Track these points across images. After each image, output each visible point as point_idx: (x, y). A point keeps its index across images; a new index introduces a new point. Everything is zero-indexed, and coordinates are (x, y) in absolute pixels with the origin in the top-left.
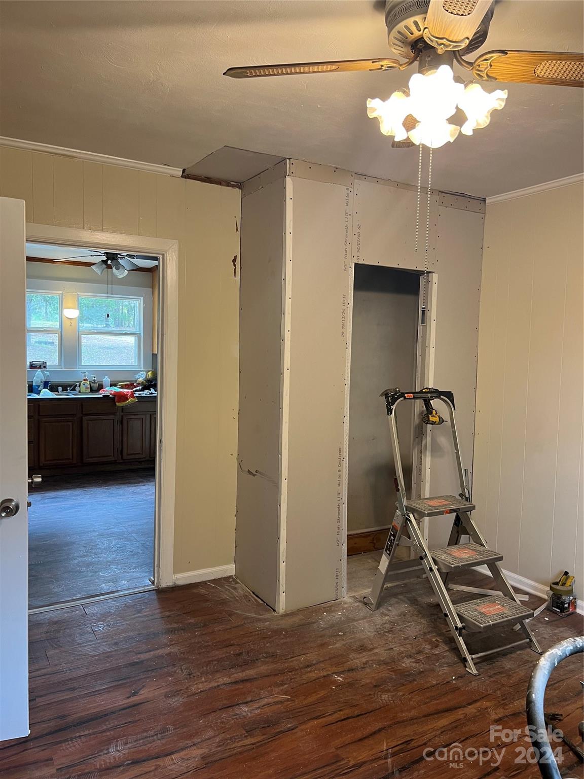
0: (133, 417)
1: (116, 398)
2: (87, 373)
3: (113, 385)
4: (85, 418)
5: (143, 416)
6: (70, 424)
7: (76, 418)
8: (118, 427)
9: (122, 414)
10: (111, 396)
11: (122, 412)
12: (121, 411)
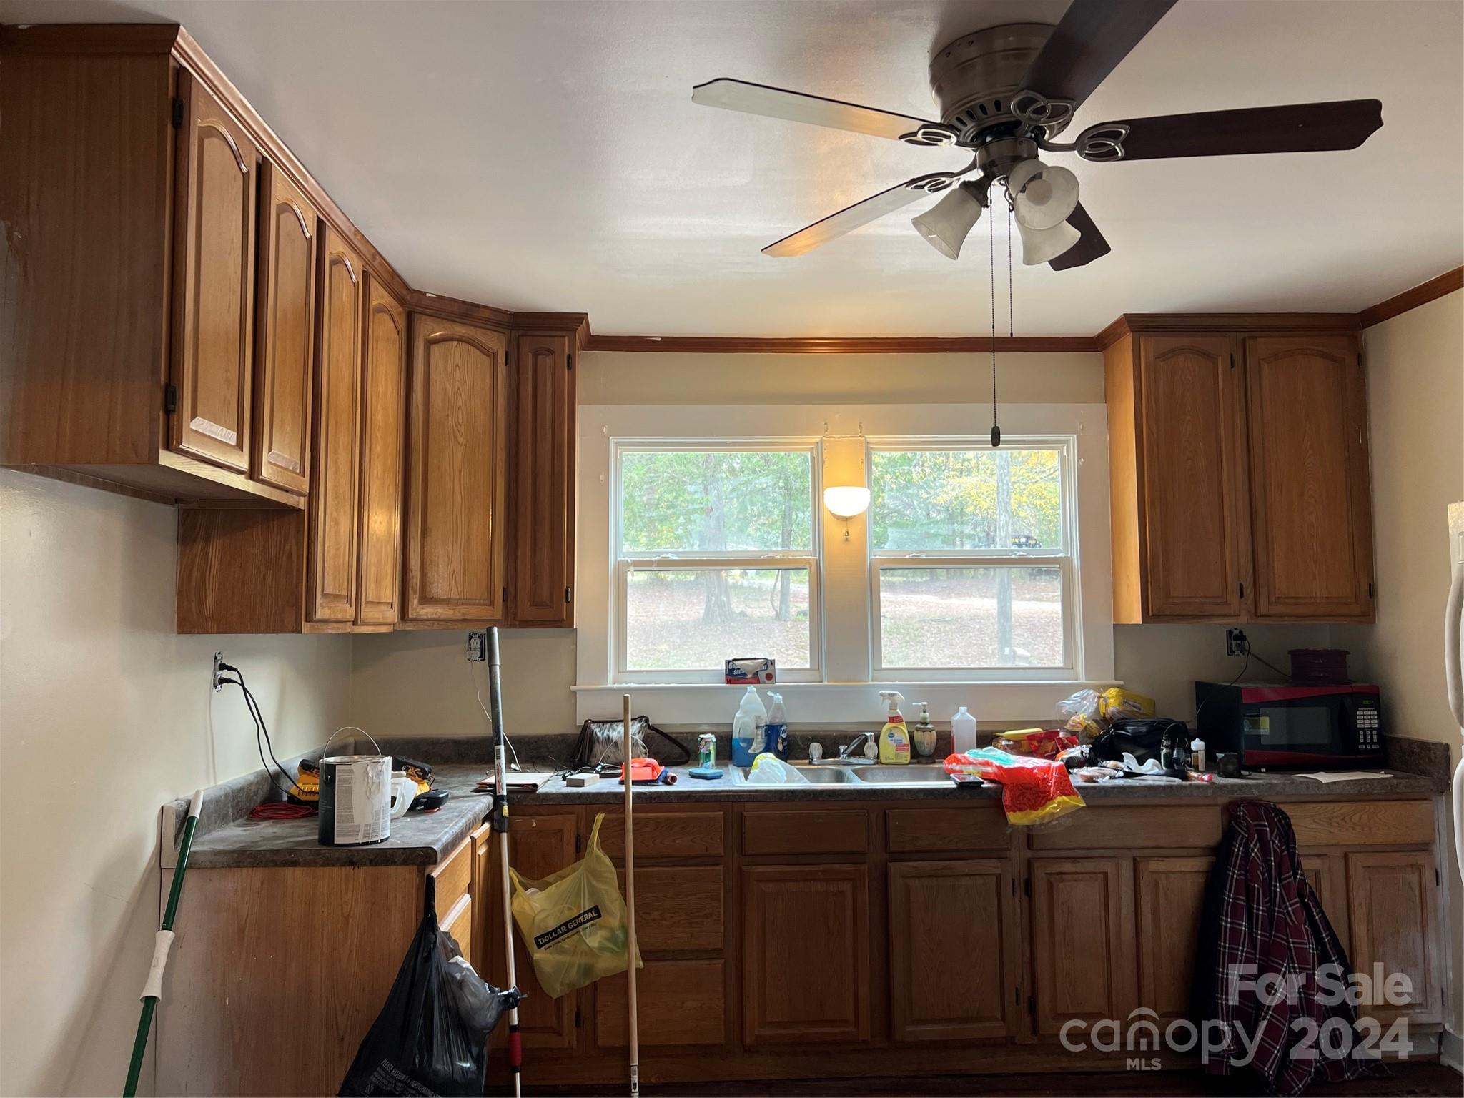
0: (1068, 867)
1: (1007, 795)
2: (900, 697)
3: (985, 739)
4: (895, 867)
5: (1108, 866)
6: (846, 887)
7: (865, 867)
8: (1015, 907)
9: (1029, 854)
10: (986, 785)
11: (1029, 846)
12: (1023, 841)
